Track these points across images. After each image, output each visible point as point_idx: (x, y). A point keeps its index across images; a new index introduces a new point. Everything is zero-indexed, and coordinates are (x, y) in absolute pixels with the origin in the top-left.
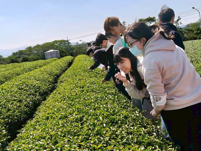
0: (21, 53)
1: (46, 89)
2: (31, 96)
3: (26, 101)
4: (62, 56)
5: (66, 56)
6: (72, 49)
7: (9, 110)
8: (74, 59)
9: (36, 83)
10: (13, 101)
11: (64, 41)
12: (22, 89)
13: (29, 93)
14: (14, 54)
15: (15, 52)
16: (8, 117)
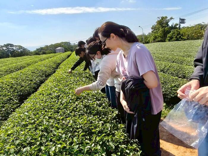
0: (42, 49)
1: (50, 72)
2: (39, 77)
3: (35, 80)
4: (65, 51)
5: (68, 51)
6: (72, 47)
7: (22, 86)
8: (72, 53)
9: (44, 69)
10: (26, 81)
11: (67, 42)
12: (34, 73)
13: (38, 75)
14: (37, 50)
15: (38, 48)
16: (21, 91)
